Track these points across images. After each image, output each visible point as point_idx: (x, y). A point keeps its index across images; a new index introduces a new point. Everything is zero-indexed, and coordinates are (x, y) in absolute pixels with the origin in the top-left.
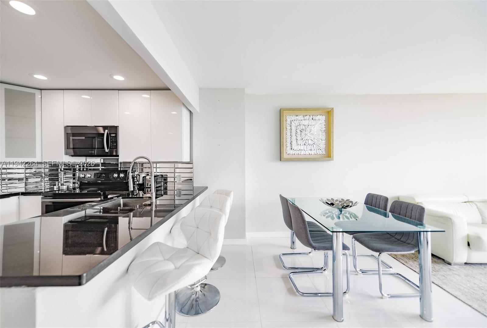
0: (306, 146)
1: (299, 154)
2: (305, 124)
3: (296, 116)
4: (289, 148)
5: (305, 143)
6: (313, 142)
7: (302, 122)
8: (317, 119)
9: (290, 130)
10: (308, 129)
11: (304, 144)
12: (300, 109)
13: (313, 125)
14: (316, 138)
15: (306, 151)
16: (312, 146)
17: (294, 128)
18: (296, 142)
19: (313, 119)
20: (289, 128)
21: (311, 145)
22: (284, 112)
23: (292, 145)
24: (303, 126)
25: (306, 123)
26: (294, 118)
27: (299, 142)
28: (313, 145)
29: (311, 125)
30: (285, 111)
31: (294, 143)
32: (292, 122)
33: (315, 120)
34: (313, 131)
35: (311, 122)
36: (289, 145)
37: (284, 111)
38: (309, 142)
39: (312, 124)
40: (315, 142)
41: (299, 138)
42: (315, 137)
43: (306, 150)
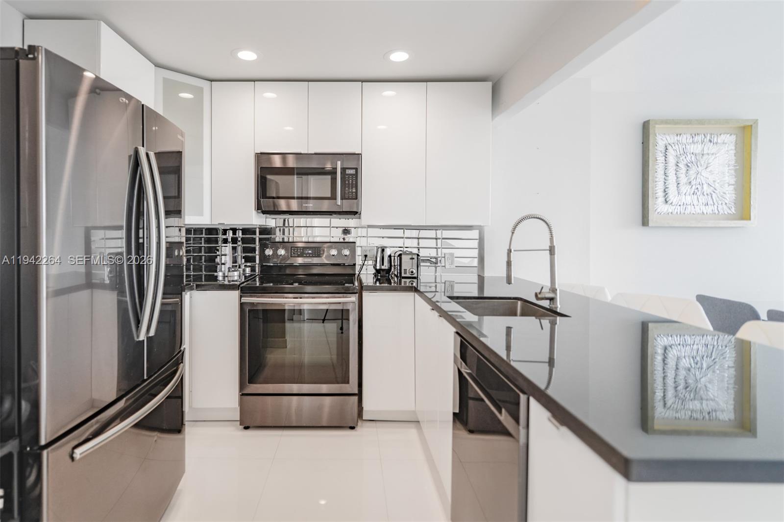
0: (695, 197)
1: (680, 213)
2: (694, 152)
3: (677, 135)
4: (661, 199)
5: (696, 191)
6: (712, 188)
7: (689, 147)
8: (719, 141)
9: (663, 164)
10: (702, 163)
11: (692, 193)
12: (688, 122)
13: (713, 154)
14: (719, 181)
15: (696, 207)
16: (710, 197)
17: (672, 160)
18: (676, 188)
19: (711, 142)
20: (661, 159)
21: (707, 194)
22: (657, 126)
23: (667, 194)
24: (692, 155)
25: (697, 148)
26: (671, 139)
27: (684, 189)
28: (710, 195)
29: (708, 154)
30: (658, 124)
31: (672, 190)
32: (669, 148)
33: (716, 143)
34: (712, 167)
35: (710, 148)
36: (660, 194)
37: (656, 124)
38: (703, 188)
39: (709, 152)
40: (715, 189)
41: (683, 180)
42: (717, 178)
43: (695, 204)
